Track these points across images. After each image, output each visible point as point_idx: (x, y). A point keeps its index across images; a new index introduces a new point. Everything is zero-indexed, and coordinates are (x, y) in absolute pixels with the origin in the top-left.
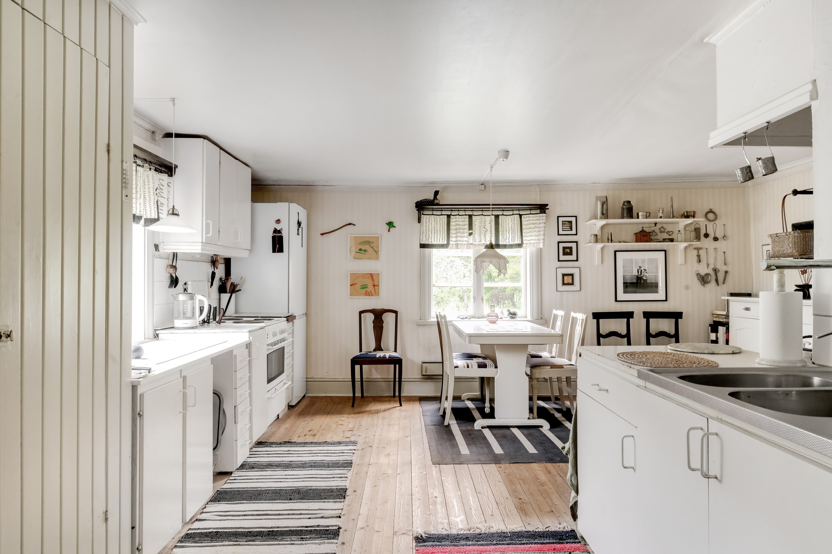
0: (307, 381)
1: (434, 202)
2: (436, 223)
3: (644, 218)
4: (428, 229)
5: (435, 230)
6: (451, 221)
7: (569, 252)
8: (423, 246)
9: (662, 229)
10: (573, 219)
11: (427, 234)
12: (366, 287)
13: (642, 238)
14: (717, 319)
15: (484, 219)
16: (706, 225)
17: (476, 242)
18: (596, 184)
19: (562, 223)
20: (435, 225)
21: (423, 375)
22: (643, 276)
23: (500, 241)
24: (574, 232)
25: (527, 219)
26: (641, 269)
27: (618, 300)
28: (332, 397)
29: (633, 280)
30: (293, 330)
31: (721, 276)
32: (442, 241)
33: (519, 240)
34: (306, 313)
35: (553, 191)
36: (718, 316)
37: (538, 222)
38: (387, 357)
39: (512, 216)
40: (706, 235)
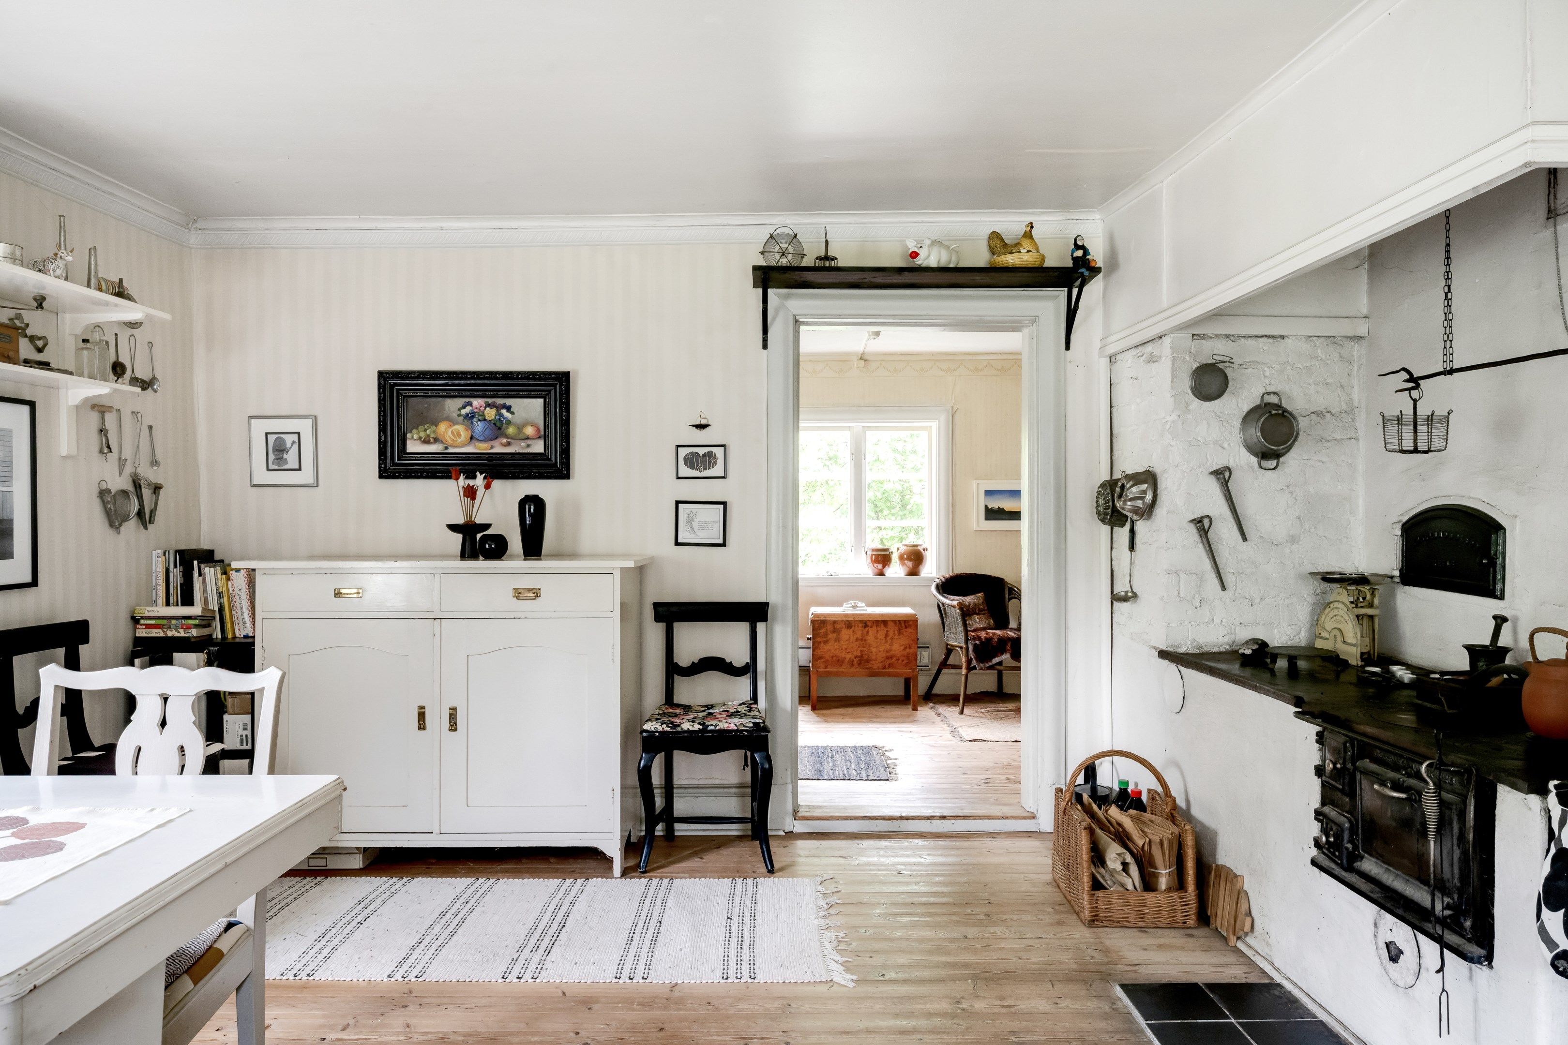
9: (17, 322)
14: (157, 631)
16: (116, 335)
31: (147, 497)
40: (120, 369)
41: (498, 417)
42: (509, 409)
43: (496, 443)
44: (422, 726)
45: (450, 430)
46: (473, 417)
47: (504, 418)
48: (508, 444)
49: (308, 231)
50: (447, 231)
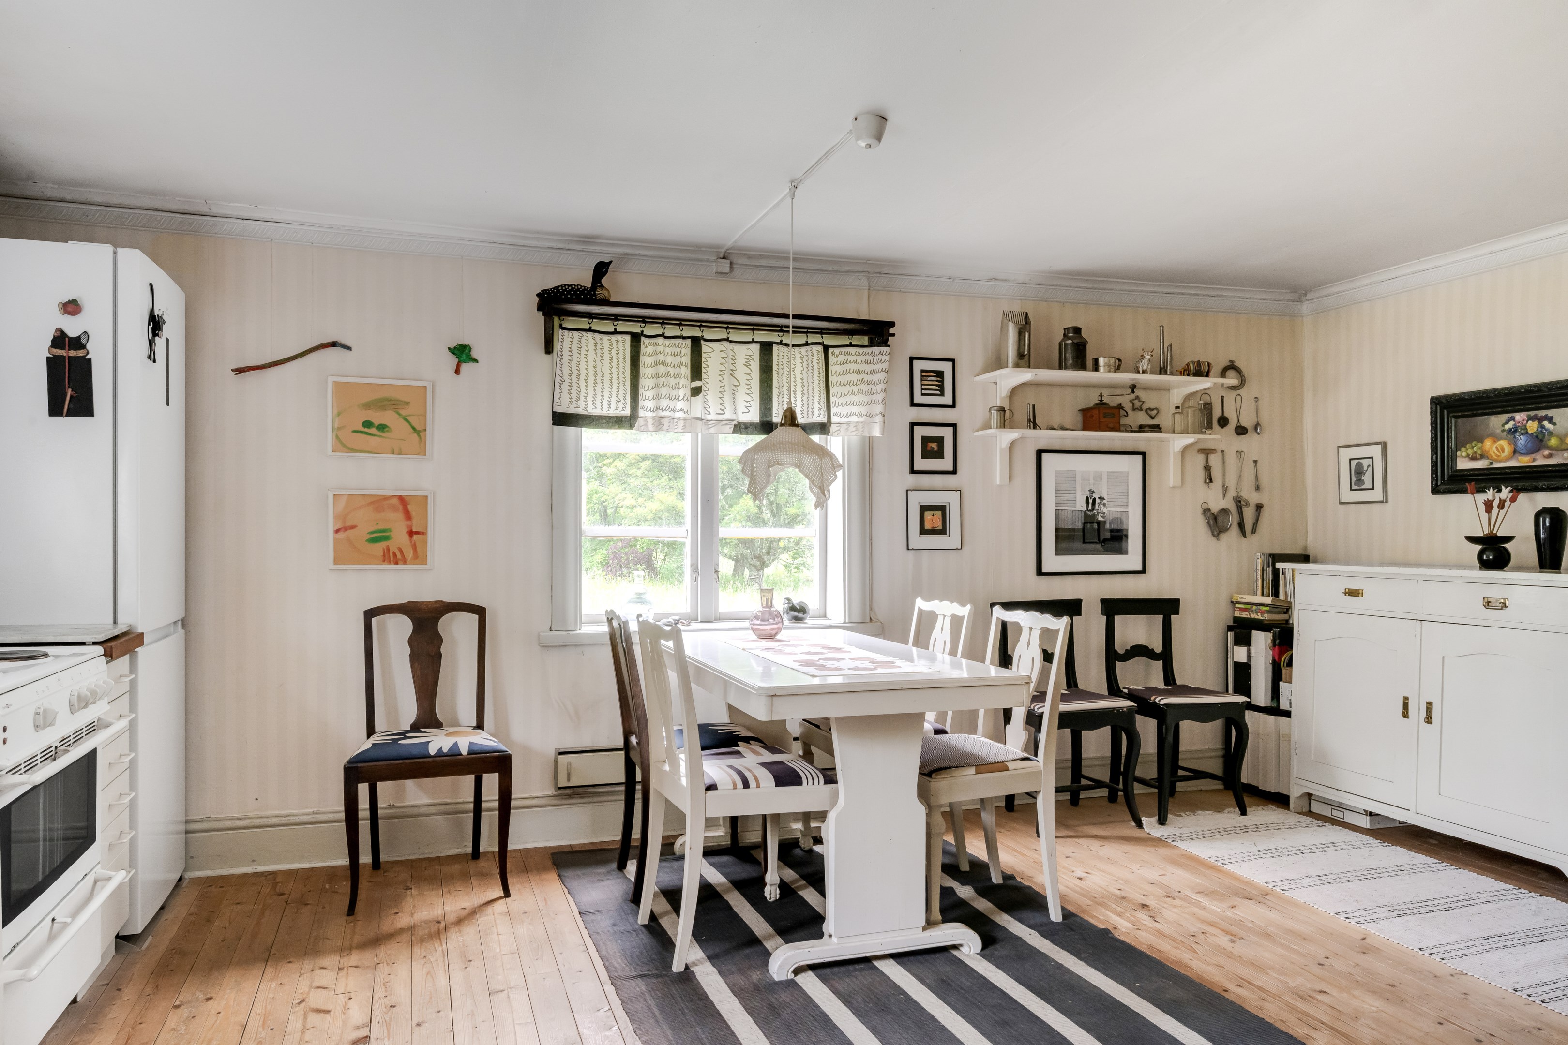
0: (187, 832)
1: (595, 295)
2: (599, 354)
3: (1109, 371)
4: (575, 372)
5: (596, 375)
6: (641, 354)
7: (936, 449)
8: (561, 419)
9: (1136, 402)
10: (946, 367)
11: (575, 385)
12: (386, 538)
13: (1103, 420)
14: (1245, 615)
15: (731, 353)
16: (1222, 397)
17: (710, 413)
18: (998, 283)
19: (922, 376)
20: (598, 360)
21: (560, 788)
22: (1098, 513)
23: (774, 415)
24: (947, 399)
25: (842, 358)
26: (1094, 495)
27: (1044, 570)
28: (274, 873)
29: (1076, 524)
30: (133, 684)
31: (1249, 514)
32: (617, 407)
33: (822, 412)
34: (183, 620)
35: (900, 291)
36: (1249, 607)
37: (869, 368)
38: (464, 752)
39: (803, 349)
40: (1223, 421)
41: (1539, 429)
42: (1550, 420)
43: (1538, 456)
44: (1405, 715)
45: (1495, 446)
46: (1516, 431)
47: (1546, 430)
48: (1550, 456)
49: (1383, 283)
50: (1497, 253)
